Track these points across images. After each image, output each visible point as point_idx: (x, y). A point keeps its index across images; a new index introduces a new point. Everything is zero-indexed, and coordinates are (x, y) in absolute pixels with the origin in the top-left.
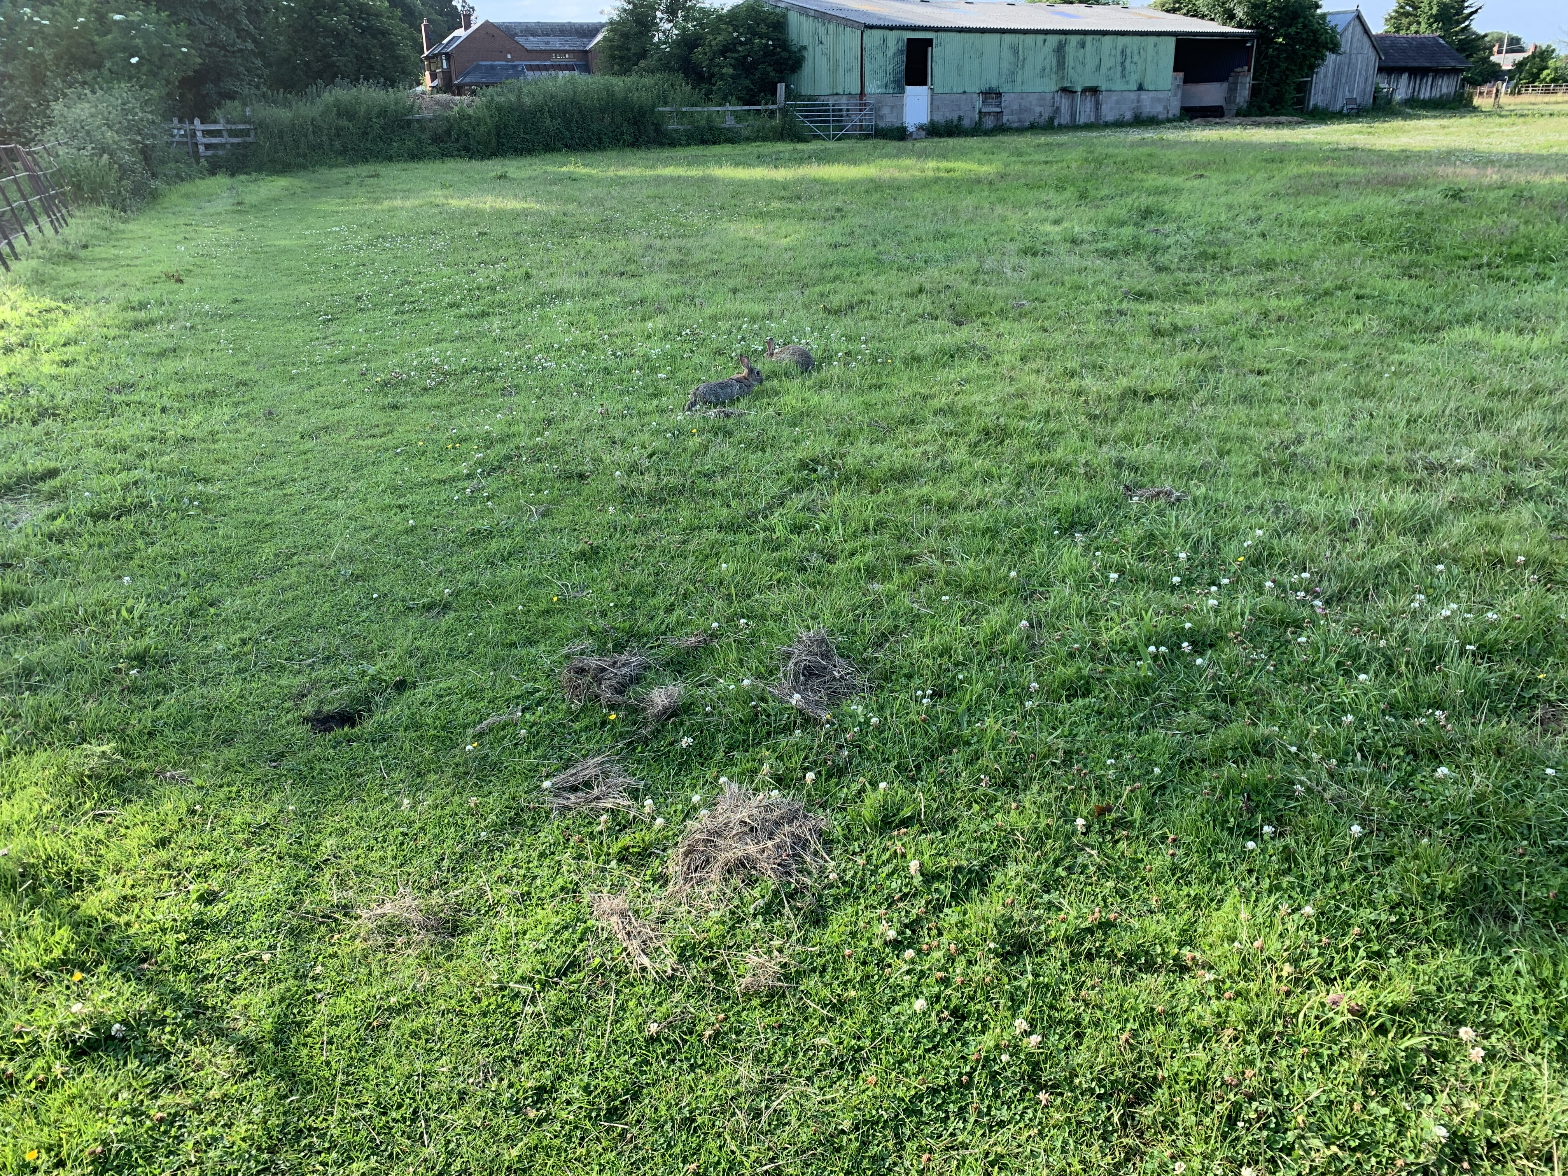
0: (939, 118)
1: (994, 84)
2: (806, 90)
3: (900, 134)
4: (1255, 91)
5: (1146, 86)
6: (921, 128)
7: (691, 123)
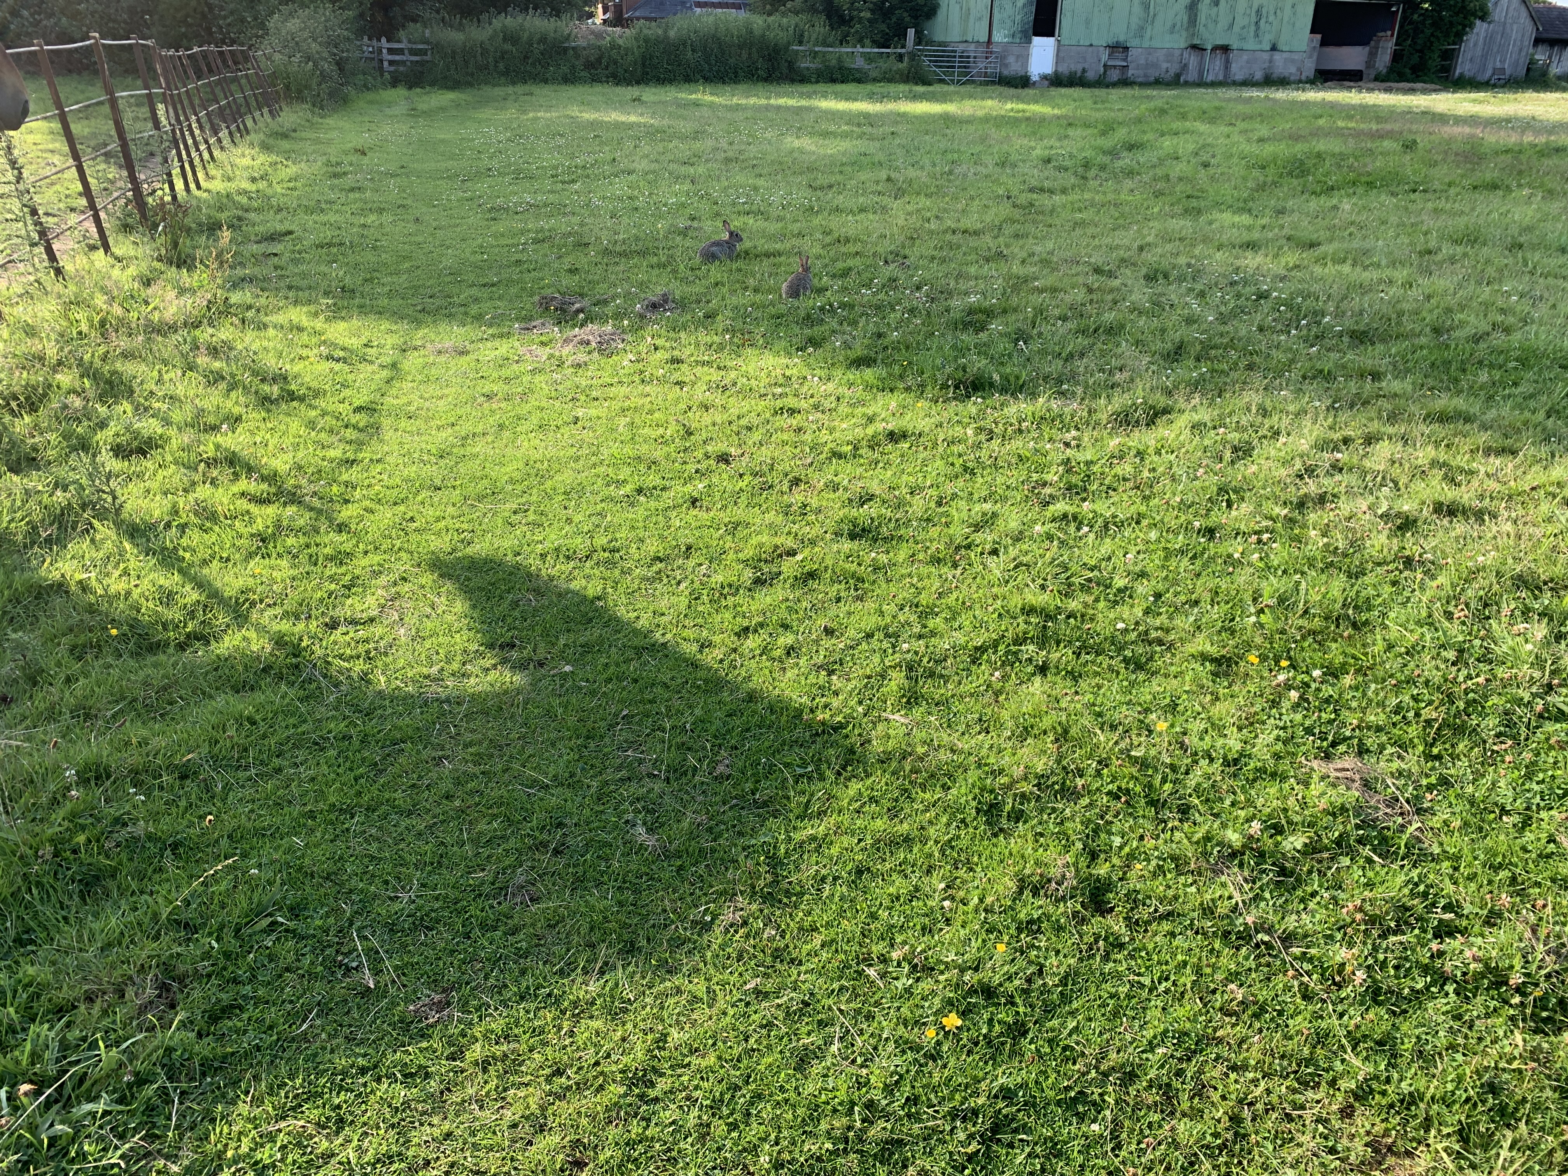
0: (1064, 69)
1: (1122, 38)
2: (939, 37)
3: (1023, 82)
4: (1397, 57)
5: (1280, 46)
6: (1044, 77)
7: (823, 62)
